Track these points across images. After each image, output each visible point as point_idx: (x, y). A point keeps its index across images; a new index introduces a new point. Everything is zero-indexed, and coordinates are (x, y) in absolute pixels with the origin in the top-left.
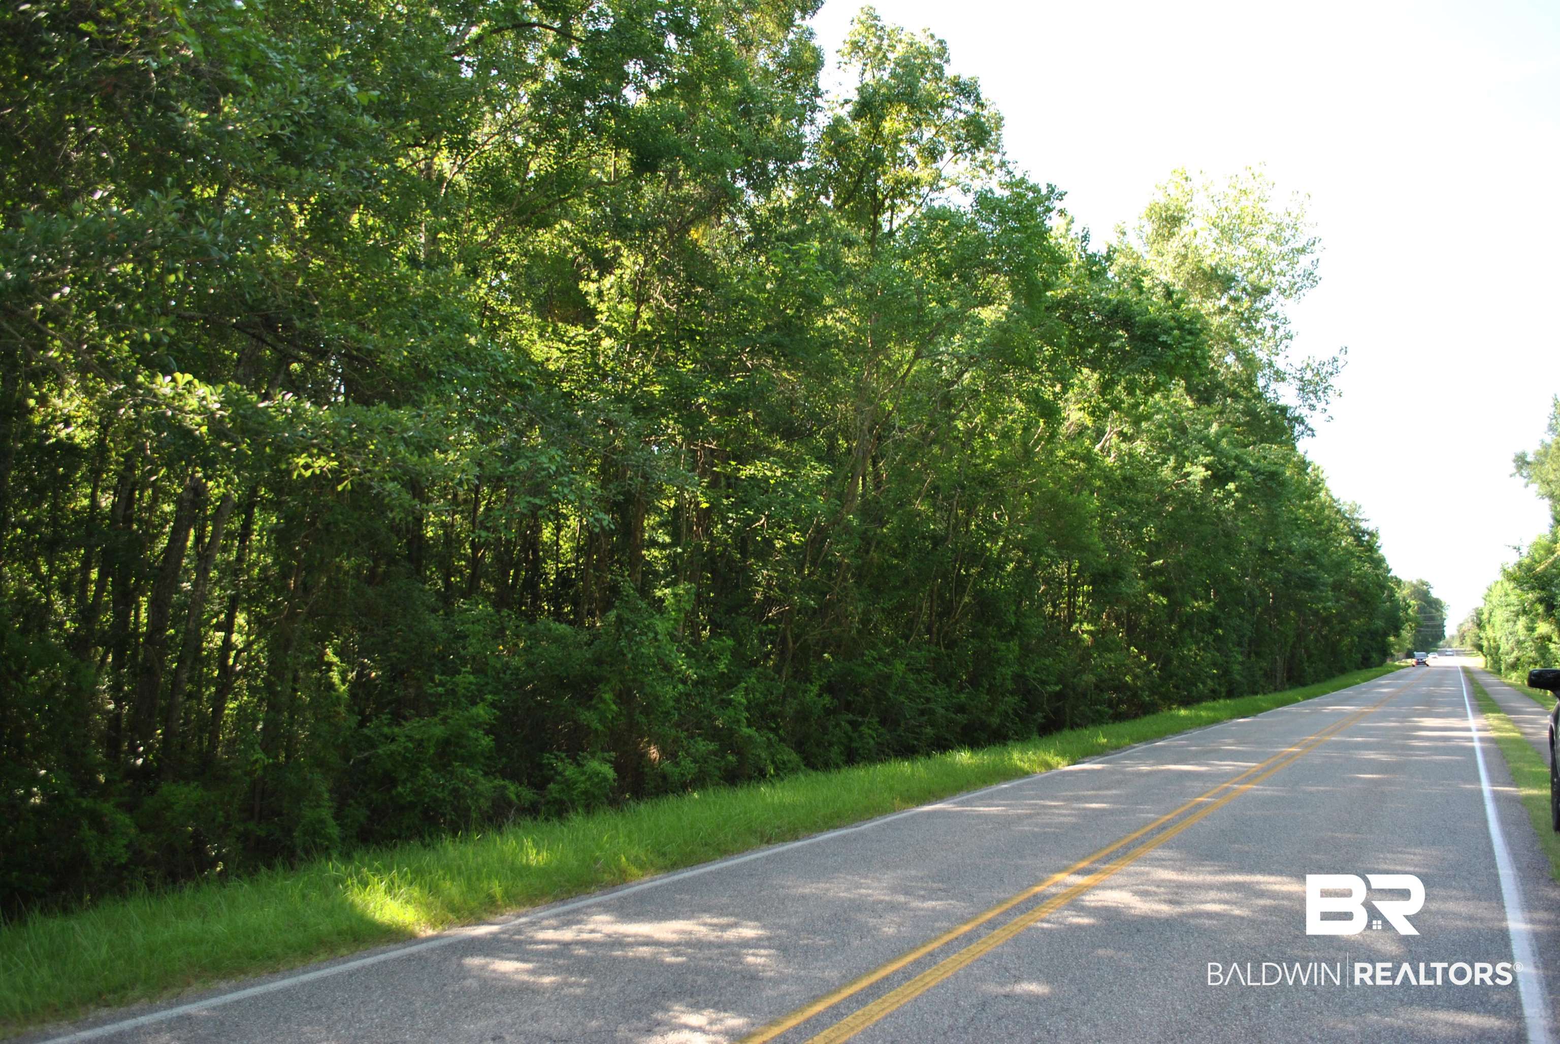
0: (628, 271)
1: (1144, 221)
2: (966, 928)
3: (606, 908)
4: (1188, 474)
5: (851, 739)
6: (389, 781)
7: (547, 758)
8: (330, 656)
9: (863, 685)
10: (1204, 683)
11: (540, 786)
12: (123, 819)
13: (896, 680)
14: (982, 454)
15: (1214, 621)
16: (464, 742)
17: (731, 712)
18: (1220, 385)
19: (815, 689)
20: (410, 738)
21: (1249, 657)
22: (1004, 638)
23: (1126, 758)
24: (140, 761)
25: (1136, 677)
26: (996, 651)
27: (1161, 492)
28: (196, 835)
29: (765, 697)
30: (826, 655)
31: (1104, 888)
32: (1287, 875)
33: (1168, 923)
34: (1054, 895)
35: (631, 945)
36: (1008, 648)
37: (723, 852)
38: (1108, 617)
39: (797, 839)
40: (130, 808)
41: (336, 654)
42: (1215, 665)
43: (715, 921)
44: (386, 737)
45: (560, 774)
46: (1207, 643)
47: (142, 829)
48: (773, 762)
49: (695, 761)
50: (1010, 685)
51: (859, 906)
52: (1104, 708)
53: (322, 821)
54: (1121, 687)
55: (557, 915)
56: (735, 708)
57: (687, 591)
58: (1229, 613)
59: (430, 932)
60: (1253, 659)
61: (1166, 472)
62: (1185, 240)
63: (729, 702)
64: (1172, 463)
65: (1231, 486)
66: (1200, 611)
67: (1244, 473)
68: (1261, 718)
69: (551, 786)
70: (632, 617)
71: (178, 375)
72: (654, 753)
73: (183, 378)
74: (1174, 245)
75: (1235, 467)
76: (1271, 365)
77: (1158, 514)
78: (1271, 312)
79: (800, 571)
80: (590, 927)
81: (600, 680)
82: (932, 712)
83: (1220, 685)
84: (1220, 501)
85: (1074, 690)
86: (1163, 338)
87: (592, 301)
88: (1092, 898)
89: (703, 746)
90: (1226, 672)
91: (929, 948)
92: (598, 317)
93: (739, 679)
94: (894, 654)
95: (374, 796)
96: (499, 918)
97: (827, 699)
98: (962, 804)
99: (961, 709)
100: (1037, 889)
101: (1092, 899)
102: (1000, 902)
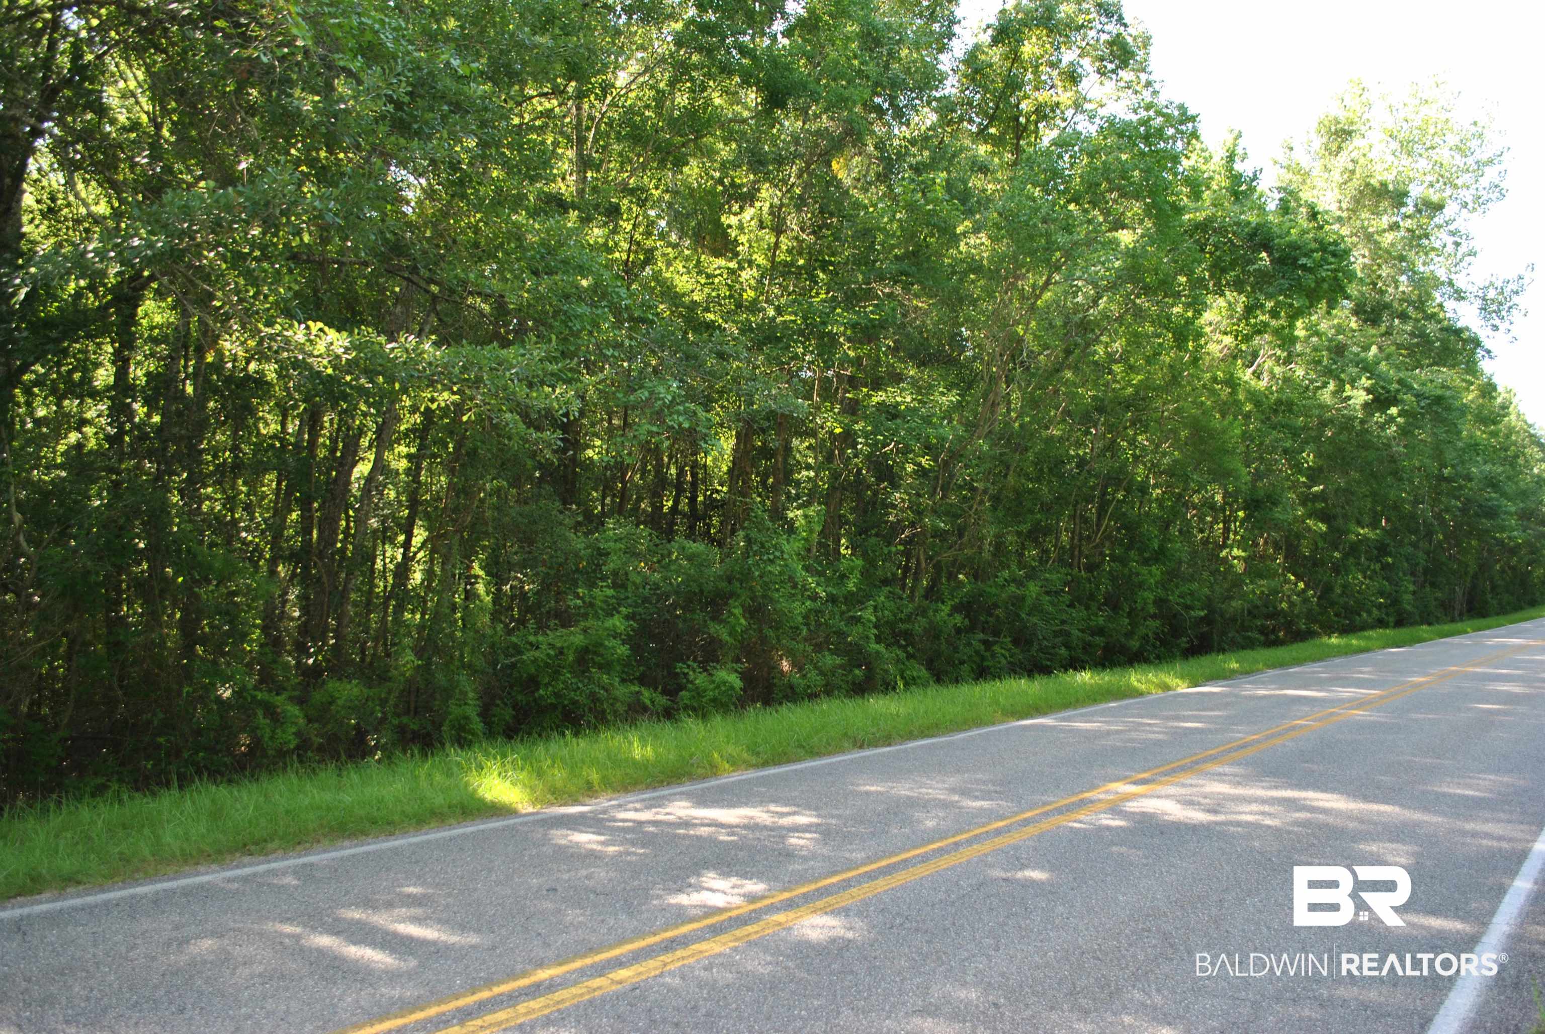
0: (768, 204)
1: (1313, 136)
2: (1001, 824)
3: (688, 796)
4: (1349, 398)
5: (983, 659)
6: (533, 683)
7: (680, 667)
8: (477, 570)
9: (996, 606)
10: (1369, 613)
11: (672, 692)
12: (293, 710)
13: (1029, 601)
14: (1123, 378)
15: (1382, 549)
16: (601, 650)
17: (860, 628)
18: (1387, 306)
19: (946, 609)
20: (552, 646)
21: (1423, 586)
22: (1146, 562)
23: (1249, 683)
24: (311, 661)
25: (1292, 604)
26: (1138, 574)
27: (1319, 417)
28: (357, 727)
29: (895, 615)
30: (961, 576)
31: (1152, 796)
32: (1341, 793)
33: (1194, 828)
34: (1100, 800)
35: (695, 825)
36: (1150, 573)
37: (814, 753)
38: (1266, 543)
39: (889, 745)
40: (301, 701)
41: (481, 568)
42: (1382, 594)
43: (779, 809)
44: (531, 644)
45: (692, 682)
46: (1374, 571)
47: (310, 721)
48: (903, 677)
49: (822, 673)
50: (1152, 610)
51: (912, 803)
52: (1255, 635)
53: (467, 718)
54: (1275, 614)
55: (643, 800)
56: (864, 624)
57: (818, 513)
58: (1401, 541)
59: (531, 810)
60: (1428, 589)
61: (1326, 396)
62: (1353, 155)
63: (857, 620)
64: (1331, 386)
65: (1394, 411)
66: (1366, 539)
67: (1408, 397)
68: (1418, 648)
69: (683, 693)
70: (761, 537)
71: (310, 323)
72: (785, 665)
73: (315, 326)
74: (1342, 161)
75: (1398, 391)
76: (1451, 283)
77: (1317, 439)
78: (1452, 228)
79: (933, 494)
80: (668, 810)
81: (732, 595)
82: (1068, 634)
83: (1387, 614)
84: (1382, 427)
85: (1222, 616)
86: (1303, 261)
87: (733, 233)
88: (1135, 804)
89: (830, 660)
90: (1395, 602)
91: (958, 838)
92: (740, 248)
93: (869, 597)
94: (1029, 577)
95: (519, 697)
96: (594, 801)
97: (958, 619)
98: (1064, 719)
99: (1100, 631)
100: (1087, 795)
101: (1133, 806)
102: (1045, 804)
